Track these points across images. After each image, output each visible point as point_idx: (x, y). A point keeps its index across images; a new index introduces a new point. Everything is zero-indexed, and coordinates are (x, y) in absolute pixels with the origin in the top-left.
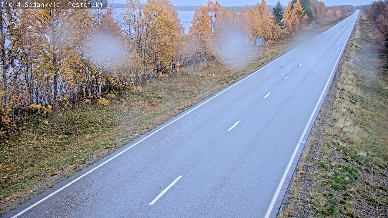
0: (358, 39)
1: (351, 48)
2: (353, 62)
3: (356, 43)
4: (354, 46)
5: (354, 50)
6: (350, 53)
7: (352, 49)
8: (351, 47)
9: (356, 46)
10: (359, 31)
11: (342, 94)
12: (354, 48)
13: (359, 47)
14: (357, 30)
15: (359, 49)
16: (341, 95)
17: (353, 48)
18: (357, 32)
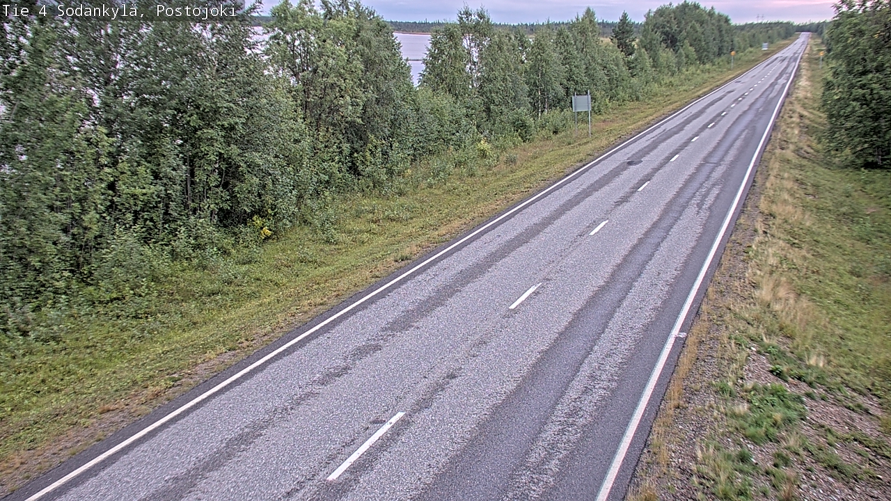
0: (806, 99)
1: (789, 120)
2: (794, 151)
3: (802, 108)
4: (797, 115)
5: (798, 124)
6: (789, 130)
7: (793, 123)
8: (791, 117)
9: (801, 116)
10: (807, 80)
11: (769, 225)
12: (796, 119)
13: (809, 119)
14: (802, 79)
15: (807, 122)
16: (767, 227)
17: (794, 119)
18: (803, 82)
